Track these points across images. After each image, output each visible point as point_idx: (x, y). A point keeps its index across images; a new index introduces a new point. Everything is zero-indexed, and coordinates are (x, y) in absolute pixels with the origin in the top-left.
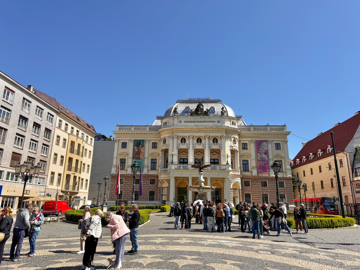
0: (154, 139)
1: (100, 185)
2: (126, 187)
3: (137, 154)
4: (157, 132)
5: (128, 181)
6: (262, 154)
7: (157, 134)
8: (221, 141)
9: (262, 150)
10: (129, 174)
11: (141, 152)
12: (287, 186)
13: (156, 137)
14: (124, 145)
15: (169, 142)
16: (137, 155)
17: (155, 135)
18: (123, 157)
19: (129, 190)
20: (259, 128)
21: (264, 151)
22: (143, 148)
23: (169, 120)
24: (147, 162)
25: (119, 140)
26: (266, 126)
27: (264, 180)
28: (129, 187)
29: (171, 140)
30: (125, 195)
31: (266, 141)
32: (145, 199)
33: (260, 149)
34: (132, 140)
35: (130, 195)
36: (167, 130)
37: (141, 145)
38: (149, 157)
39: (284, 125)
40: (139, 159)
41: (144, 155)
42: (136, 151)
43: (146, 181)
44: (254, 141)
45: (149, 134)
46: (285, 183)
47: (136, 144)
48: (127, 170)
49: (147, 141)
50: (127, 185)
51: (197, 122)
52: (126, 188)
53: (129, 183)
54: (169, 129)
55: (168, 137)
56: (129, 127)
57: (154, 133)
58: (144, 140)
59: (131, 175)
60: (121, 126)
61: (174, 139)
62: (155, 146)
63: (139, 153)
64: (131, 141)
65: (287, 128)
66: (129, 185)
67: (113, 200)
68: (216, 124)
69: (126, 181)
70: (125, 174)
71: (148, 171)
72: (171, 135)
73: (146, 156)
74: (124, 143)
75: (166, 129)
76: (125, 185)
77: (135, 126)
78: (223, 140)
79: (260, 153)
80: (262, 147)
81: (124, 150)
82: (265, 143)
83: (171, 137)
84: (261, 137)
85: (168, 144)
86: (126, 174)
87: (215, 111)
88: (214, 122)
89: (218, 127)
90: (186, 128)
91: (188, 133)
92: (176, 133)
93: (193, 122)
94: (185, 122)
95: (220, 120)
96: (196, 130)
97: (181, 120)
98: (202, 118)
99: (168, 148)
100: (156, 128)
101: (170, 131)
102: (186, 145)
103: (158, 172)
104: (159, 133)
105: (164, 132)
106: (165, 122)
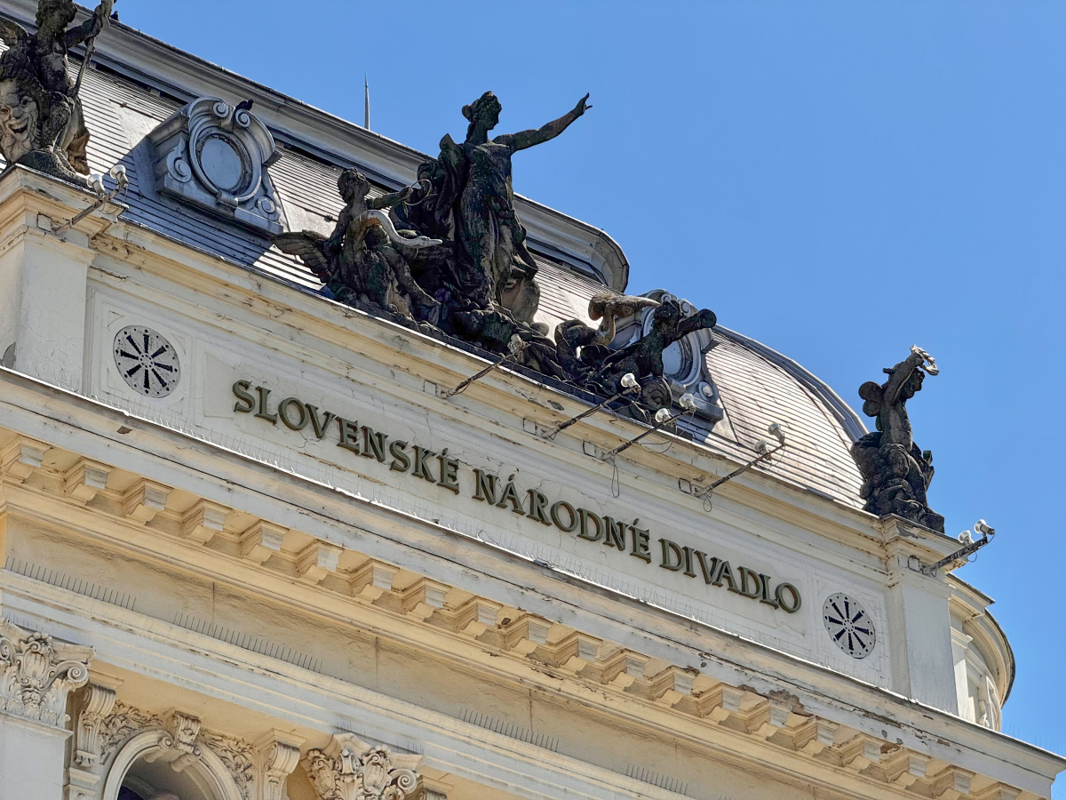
51: (485, 486)
68: (819, 648)
87: (712, 399)
88: (778, 604)
89: (893, 735)
90: (320, 529)
91: (328, 683)
92: (65, 597)
93: (400, 465)
94: (240, 387)
95: (866, 598)
96: (476, 656)
97: (164, 330)
98: (565, 451)
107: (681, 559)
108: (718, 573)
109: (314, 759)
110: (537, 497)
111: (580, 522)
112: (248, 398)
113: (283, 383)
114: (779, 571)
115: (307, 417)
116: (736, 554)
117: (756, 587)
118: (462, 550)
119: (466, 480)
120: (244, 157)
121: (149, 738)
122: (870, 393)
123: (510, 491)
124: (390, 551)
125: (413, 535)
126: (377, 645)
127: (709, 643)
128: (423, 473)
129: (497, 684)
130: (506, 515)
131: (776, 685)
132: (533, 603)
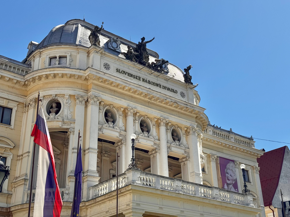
4: (19, 78)
7: (18, 82)
8: (187, 141)
9: (230, 178)
13: (11, 90)
15: (73, 110)
17: (9, 84)
21: (233, 180)
23: (73, 54)
26: (228, 132)
29: (79, 108)
33: (227, 175)
36: (63, 76)
39: (250, 137)
44: (216, 156)
51: (143, 80)
54: (80, 77)
55: (70, 96)
57: (10, 79)
65: (255, 144)
68: (178, 97)
72: (81, 93)
79: (228, 184)
80: (228, 171)
83: (81, 99)
84: (224, 151)
85: (69, 117)
87: (168, 70)
88: (175, 92)
89: (187, 106)
90: (126, 85)
91: (126, 101)
92: (98, 92)
93: (134, 78)
94: (117, 69)
95: (184, 92)
96: (143, 98)
97: (109, 63)
98: (152, 76)
99: (69, 129)
100: (13, 66)
101: (78, 83)
102: (119, 131)
103: (9, 199)
104: (23, 83)
105: (57, 82)
106: (58, 56)
107: (165, 88)
108: (168, 89)
109: (125, 109)
110: (149, 81)
111: (154, 84)
112: (118, 71)
113: (122, 69)
114: (175, 89)
115: (124, 73)
116: (171, 87)
117: (173, 91)
118: (141, 87)
119: (141, 79)
120: (117, 44)
121: (108, 107)
122: (185, 70)
123: (146, 80)
124: (133, 87)
125: (136, 85)
126: (132, 97)
127: (168, 97)
128: (137, 79)
129: (145, 101)
130: (146, 83)
131: (175, 101)
132: (149, 92)
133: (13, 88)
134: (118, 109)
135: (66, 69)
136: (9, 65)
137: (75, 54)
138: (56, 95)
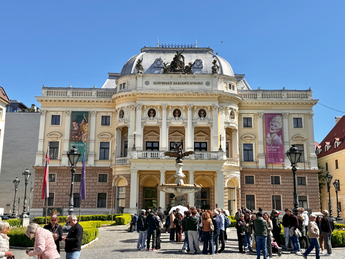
0: (104, 111)
1: (17, 183)
2: (60, 186)
3: (77, 135)
4: (109, 99)
5: (62, 178)
6: (274, 134)
7: (109, 102)
8: (211, 115)
9: (274, 128)
10: (64, 167)
11: (83, 131)
12: (310, 184)
14: (56, 120)
15: (129, 115)
16: (76, 137)
17: (106, 103)
18: (55, 140)
19: (65, 191)
20: (271, 94)
21: (277, 129)
22: (87, 124)
23: (129, 80)
24: (94, 148)
25: (47, 111)
26: (281, 91)
27: (276, 175)
28: (65, 186)
29: (132, 113)
30: (58, 199)
31: (280, 114)
32: (90, 205)
33: (271, 126)
34: (69, 111)
35: (66, 199)
36: (126, 96)
37: (83, 120)
38: (97, 139)
39: (308, 89)
40: (81, 141)
41: (88, 136)
42: (75, 129)
43: (92, 178)
44: (262, 114)
45: (97, 101)
46: (308, 179)
47: (75, 118)
48: (60, 160)
49: (93, 113)
50: (62, 184)
51: (174, 83)
52: (61, 188)
53: (64, 181)
54: (130, 95)
55: (128, 107)
56: (63, 91)
57: (105, 101)
58: (88, 112)
59: (67, 167)
60: (50, 88)
61: (137, 111)
62: (106, 121)
63: (81, 132)
64: (66, 113)
65: (312, 94)
66: (65, 184)
67: (39, 208)
68: (204, 86)
69: (60, 178)
70: (57, 167)
71: (95, 161)
72: (133, 104)
73: (92, 137)
74: (56, 116)
75: (123, 94)
76: (59, 184)
77: (74, 89)
78: (214, 112)
79: (271, 134)
80: (273, 123)
81: (55, 128)
82: (278, 118)
83: (132, 107)
84: (273, 108)
85: (128, 119)
86: (59, 165)
87: (202, 66)
88: (201, 84)
89: (207, 93)
90: (157, 92)
91: (160, 102)
92: (141, 101)
93: (167, 84)
94: (154, 83)
95: (210, 81)
96: (172, 96)
97: (148, 80)
98: (182, 78)
99: (127, 125)
100: (108, 92)
101: (131, 98)
102: (157, 120)
103: (112, 162)
104: (112, 101)
105: (122, 100)
106: (122, 83)
107: (191, 83)
108: (195, 83)
109: (161, 106)
110: (179, 83)
111: (183, 83)
112: (155, 83)
114: (200, 81)
115: (159, 83)
116: (196, 81)
117: (199, 83)
118: (168, 91)
119: (173, 83)
120: (161, 62)
121: (150, 107)
123: (176, 83)
124: (162, 92)
126: (165, 98)
127: (189, 91)
128: (169, 84)
129: (175, 98)
130: (176, 85)
131: (196, 92)
133: (108, 105)
134: (156, 107)
135: (122, 93)
136: (106, 92)
137: (130, 80)
138: (122, 107)
